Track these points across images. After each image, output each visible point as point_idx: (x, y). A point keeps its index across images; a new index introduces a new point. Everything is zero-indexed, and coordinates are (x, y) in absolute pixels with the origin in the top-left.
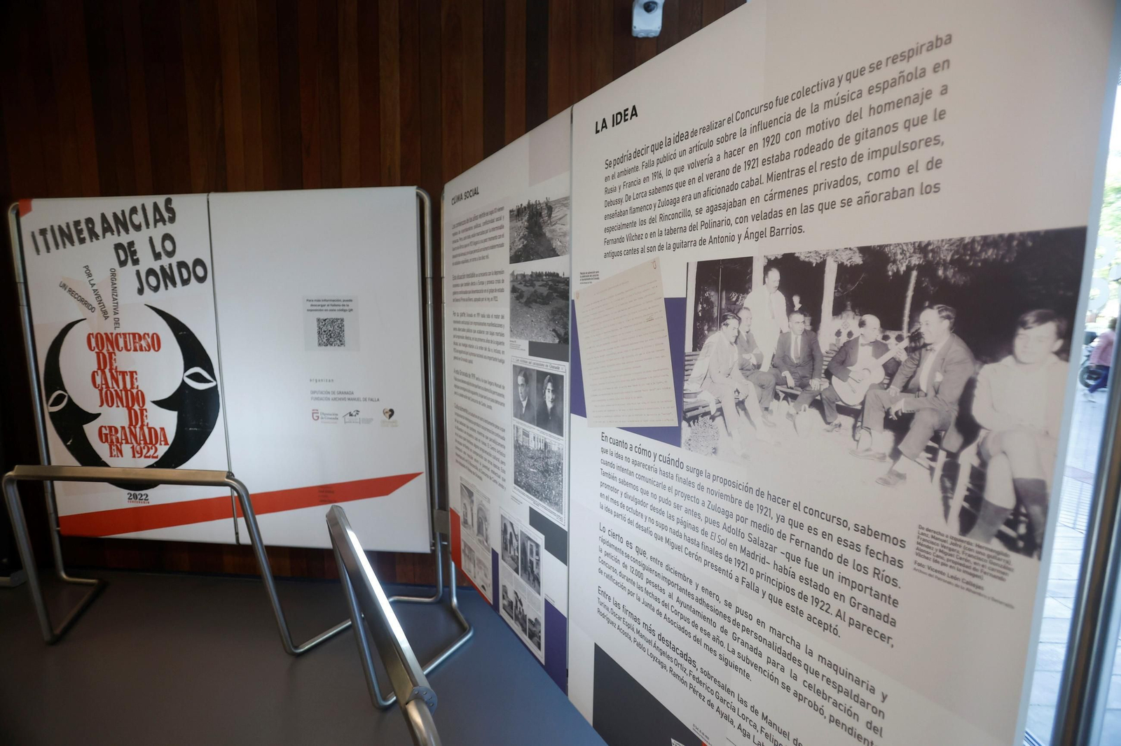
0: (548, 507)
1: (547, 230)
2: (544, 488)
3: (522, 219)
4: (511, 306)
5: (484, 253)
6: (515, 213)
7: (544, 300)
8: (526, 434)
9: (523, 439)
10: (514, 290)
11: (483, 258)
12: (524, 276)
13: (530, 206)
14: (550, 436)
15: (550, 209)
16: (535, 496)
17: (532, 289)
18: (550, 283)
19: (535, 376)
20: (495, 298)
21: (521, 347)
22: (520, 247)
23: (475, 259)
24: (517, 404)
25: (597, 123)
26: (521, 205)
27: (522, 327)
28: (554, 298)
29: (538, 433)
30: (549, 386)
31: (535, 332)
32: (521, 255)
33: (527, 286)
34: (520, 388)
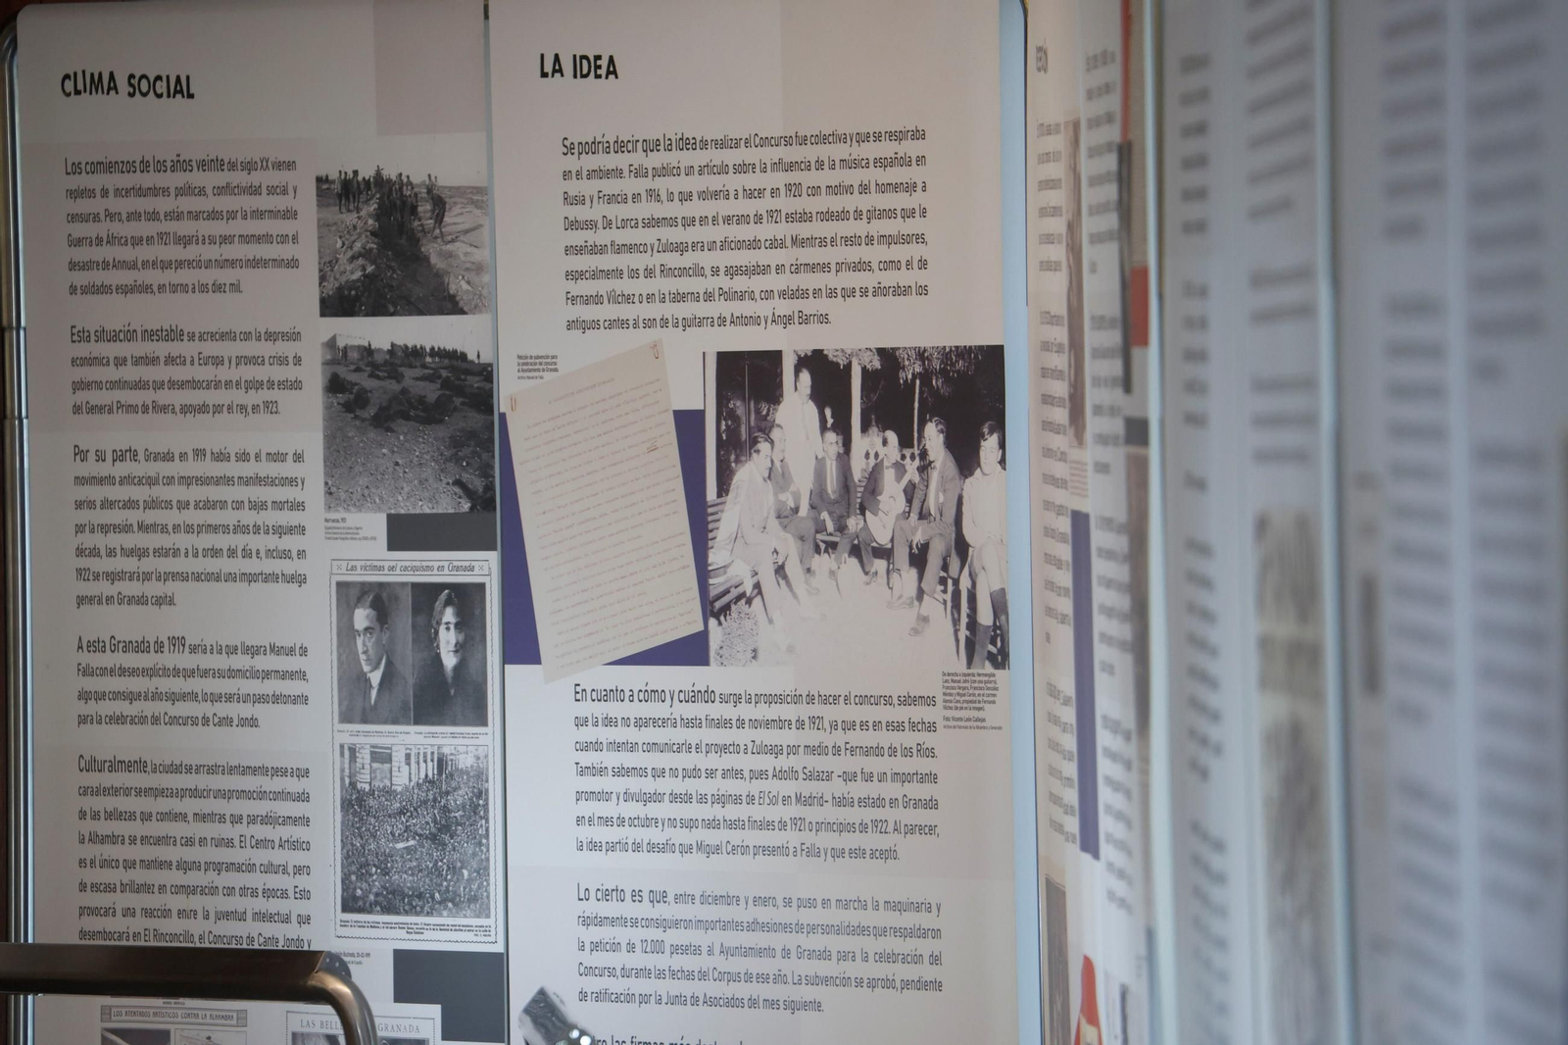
0: (450, 921)
1: (432, 250)
2: (440, 875)
3: (358, 210)
4: (326, 428)
5: (227, 276)
6: (337, 187)
7: (429, 414)
8: (382, 756)
9: (372, 771)
10: (334, 385)
11: (218, 288)
12: (368, 351)
13: (379, 180)
14: (453, 735)
15: (439, 205)
16: (412, 910)
17: (394, 386)
18: (444, 373)
19: (407, 599)
20: (271, 407)
21: (362, 534)
22: (355, 277)
23: (175, 288)
24: (352, 682)
25: (542, 56)
26: (356, 173)
27: (363, 481)
28: (455, 409)
29: (420, 739)
30: (449, 615)
31: (406, 490)
32: (357, 298)
33: (378, 378)
34: (359, 641)
